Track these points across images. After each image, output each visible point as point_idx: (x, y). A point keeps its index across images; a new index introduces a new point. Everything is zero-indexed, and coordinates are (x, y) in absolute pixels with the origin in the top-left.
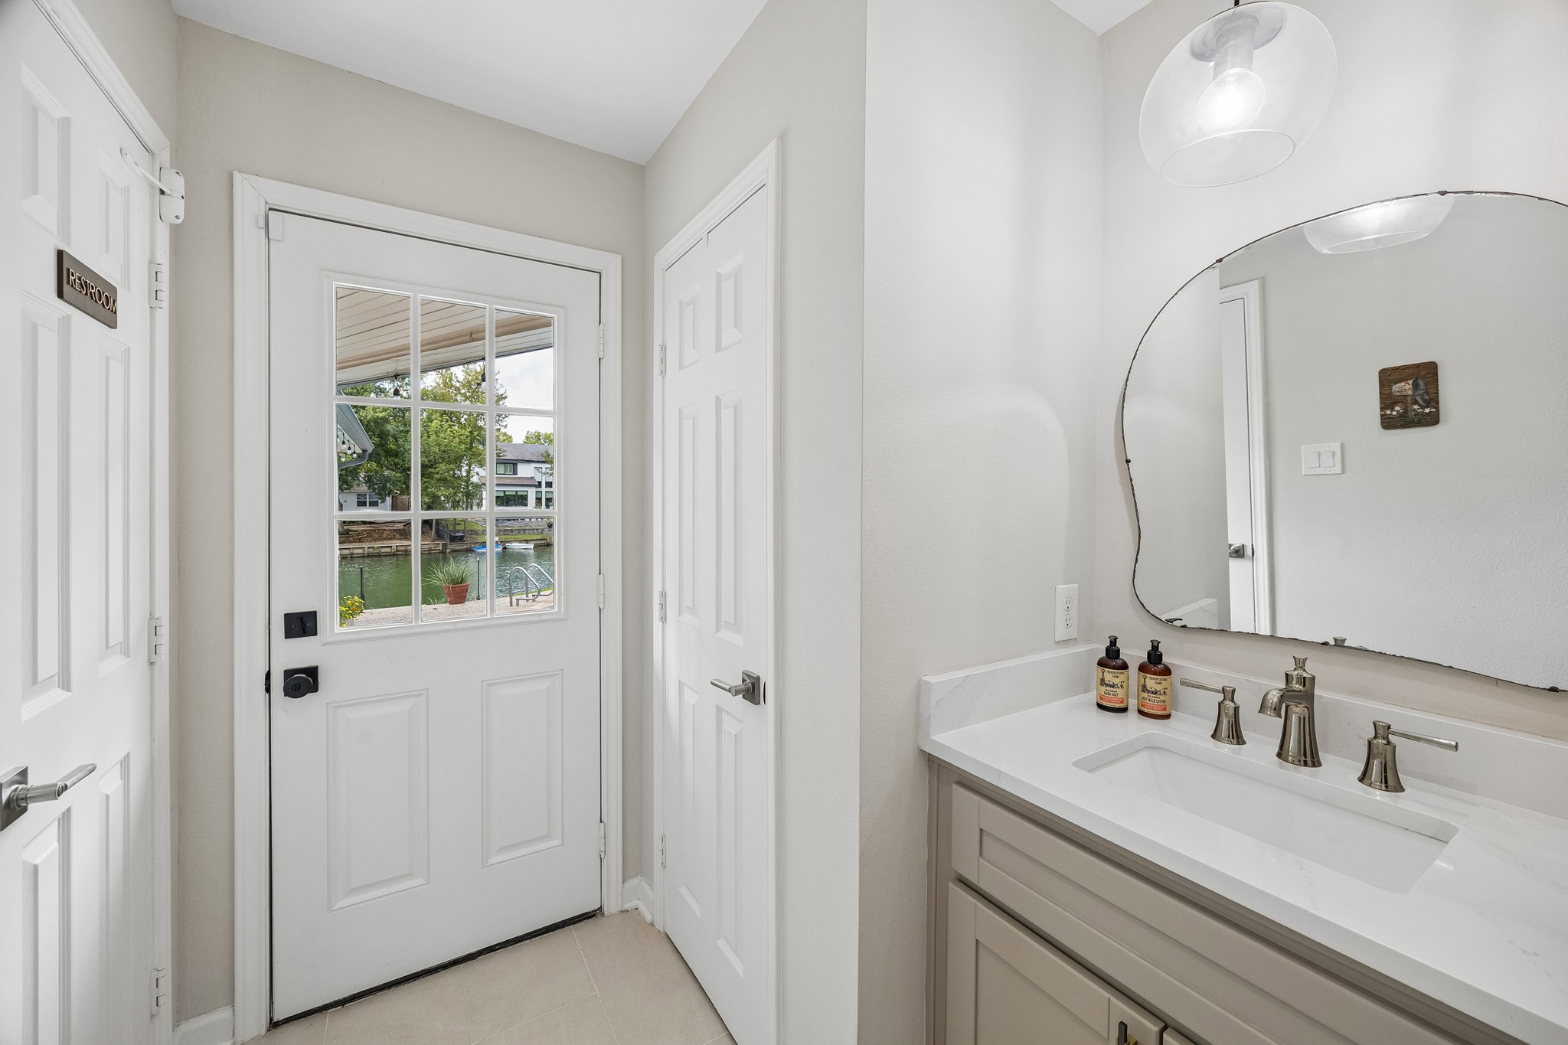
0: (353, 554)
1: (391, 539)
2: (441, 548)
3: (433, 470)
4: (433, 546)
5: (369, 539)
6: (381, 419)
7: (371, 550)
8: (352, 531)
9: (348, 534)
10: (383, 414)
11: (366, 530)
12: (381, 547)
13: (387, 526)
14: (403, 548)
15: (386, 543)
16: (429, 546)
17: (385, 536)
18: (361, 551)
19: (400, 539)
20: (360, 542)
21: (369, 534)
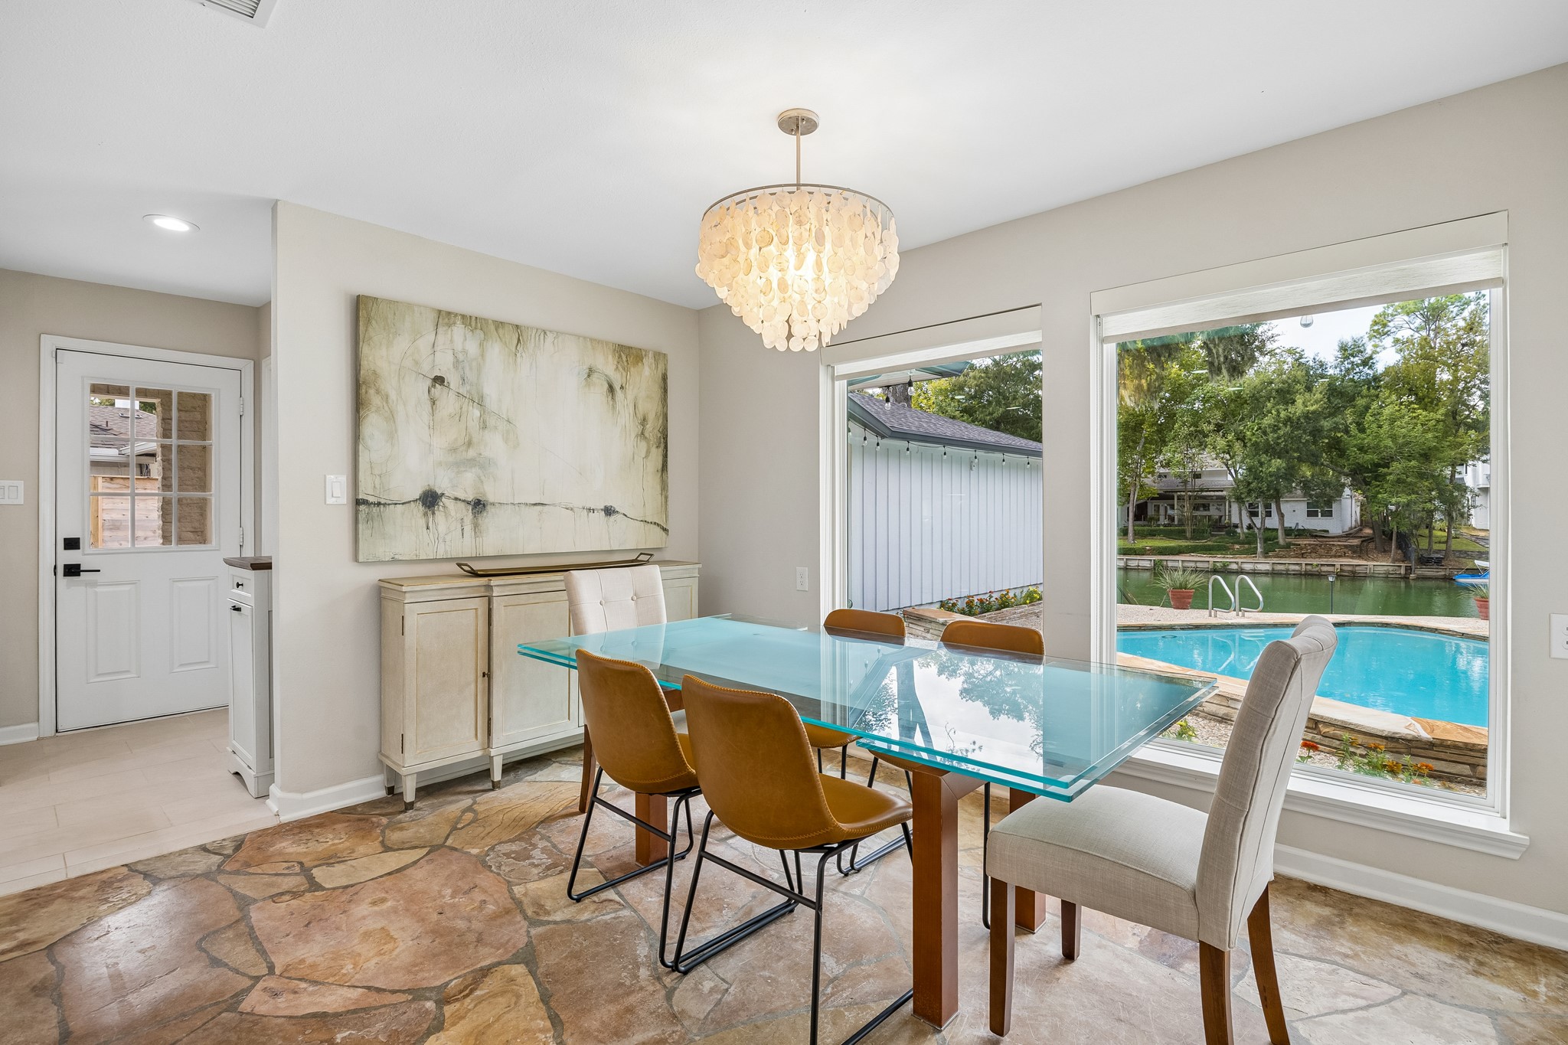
0: (1288, 570)
1: (1340, 556)
2: (1403, 571)
3: (1386, 470)
4: (1391, 568)
5: (1313, 555)
6: (1314, 412)
7: (1309, 567)
8: (1294, 545)
9: (1290, 548)
10: (1314, 407)
11: (1309, 545)
12: (1322, 565)
13: (1339, 541)
14: (1350, 568)
15: (1331, 561)
16: (1386, 568)
17: (1333, 553)
18: (1297, 568)
19: (1352, 558)
20: (1303, 557)
21: (1314, 548)
